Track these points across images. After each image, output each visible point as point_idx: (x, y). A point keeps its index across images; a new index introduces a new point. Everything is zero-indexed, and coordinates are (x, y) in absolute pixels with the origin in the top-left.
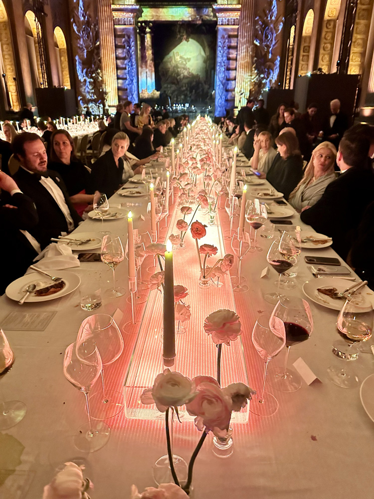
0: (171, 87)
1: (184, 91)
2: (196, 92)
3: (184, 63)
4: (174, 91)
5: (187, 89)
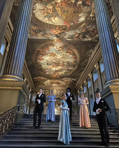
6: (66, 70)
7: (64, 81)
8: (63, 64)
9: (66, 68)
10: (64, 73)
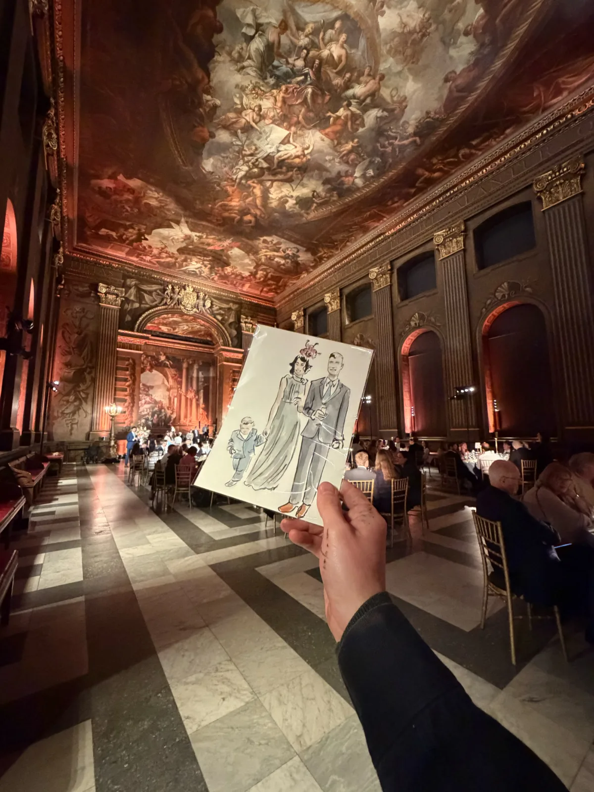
1: (145, 415)
2: (158, 416)
3: (147, 390)
6: (327, 182)
7: (256, 253)
9: (337, 168)
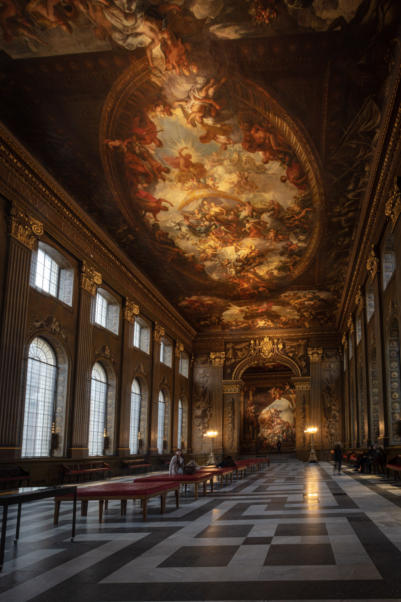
0: (267, 431)
1: (278, 433)
2: (286, 434)
3: (278, 414)
4: (270, 434)
5: (279, 432)
6: (282, 254)
7: (288, 304)
8: (258, 223)
9: (279, 246)
10: (279, 269)
